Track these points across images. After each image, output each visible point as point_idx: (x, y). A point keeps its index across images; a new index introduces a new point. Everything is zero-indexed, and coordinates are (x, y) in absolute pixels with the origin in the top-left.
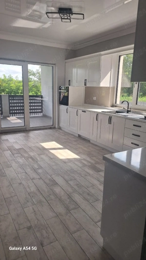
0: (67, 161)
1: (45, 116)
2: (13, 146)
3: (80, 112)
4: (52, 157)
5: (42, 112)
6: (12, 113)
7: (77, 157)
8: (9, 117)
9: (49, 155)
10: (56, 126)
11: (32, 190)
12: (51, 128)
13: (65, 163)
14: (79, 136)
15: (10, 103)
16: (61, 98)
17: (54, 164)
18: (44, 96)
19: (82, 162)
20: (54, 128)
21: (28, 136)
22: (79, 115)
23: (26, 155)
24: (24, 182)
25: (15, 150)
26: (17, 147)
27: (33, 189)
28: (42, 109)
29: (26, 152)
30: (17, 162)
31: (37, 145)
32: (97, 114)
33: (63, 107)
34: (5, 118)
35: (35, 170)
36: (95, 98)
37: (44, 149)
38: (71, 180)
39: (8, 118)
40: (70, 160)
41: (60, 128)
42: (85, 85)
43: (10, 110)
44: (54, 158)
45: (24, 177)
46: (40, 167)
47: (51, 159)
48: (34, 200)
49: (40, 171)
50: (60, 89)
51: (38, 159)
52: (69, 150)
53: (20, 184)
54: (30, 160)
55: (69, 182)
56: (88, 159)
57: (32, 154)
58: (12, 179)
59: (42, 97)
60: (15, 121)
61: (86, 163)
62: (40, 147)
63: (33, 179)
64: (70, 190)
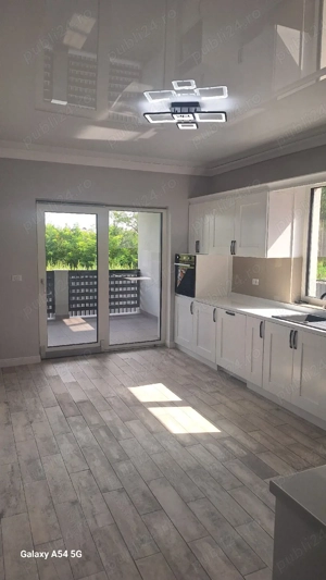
0: (188, 440)
1: (144, 315)
2: (67, 395)
3: (221, 313)
4: (153, 428)
5: (138, 305)
6: (76, 309)
7: (212, 429)
8: (67, 317)
9: (147, 421)
10: (168, 342)
11: (100, 526)
12: (155, 347)
13: (183, 445)
14: (221, 370)
15: (71, 288)
16: (179, 279)
17: (156, 448)
18: (142, 272)
19: (224, 446)
20: (164, 346)
21: (103, 368)
22: (219, 319)
23: (94, 420)
24: (82, 499)
25: (72, 404)
26: (76, 396)
27: (103, 521)
28: (138, 299)
29: (94, 410)
30: (74, 440)
31: (121, 391)
32: (262, 322)
33: (183, 300)
34: (59, 319)
35: (111, 466)
36: (256, 282)
37: (136, 403)
38: (196, 499)
39: (65, 321)
40: (195, 439)
41: (176, 347)
42: (233, 252)
43: (71, 302)
44: (158, 431)
45: (84, 484)
46: (125, 457)
47: (152, 433)
48: (102, 554)
49: (123, 467)
50: (177, 261)
51: (121, 431)
52: (194, 408)
53: (74, 503)
54: (103, 434)
55: (191, 505)
56: (241, 437)
57: (107, 417)
58: (57, 488)
59: (138, 274)
60: (79, 327)
61: (234, 448)
62: (129, 398)
63: (106, 490)
64: (193, 530)
